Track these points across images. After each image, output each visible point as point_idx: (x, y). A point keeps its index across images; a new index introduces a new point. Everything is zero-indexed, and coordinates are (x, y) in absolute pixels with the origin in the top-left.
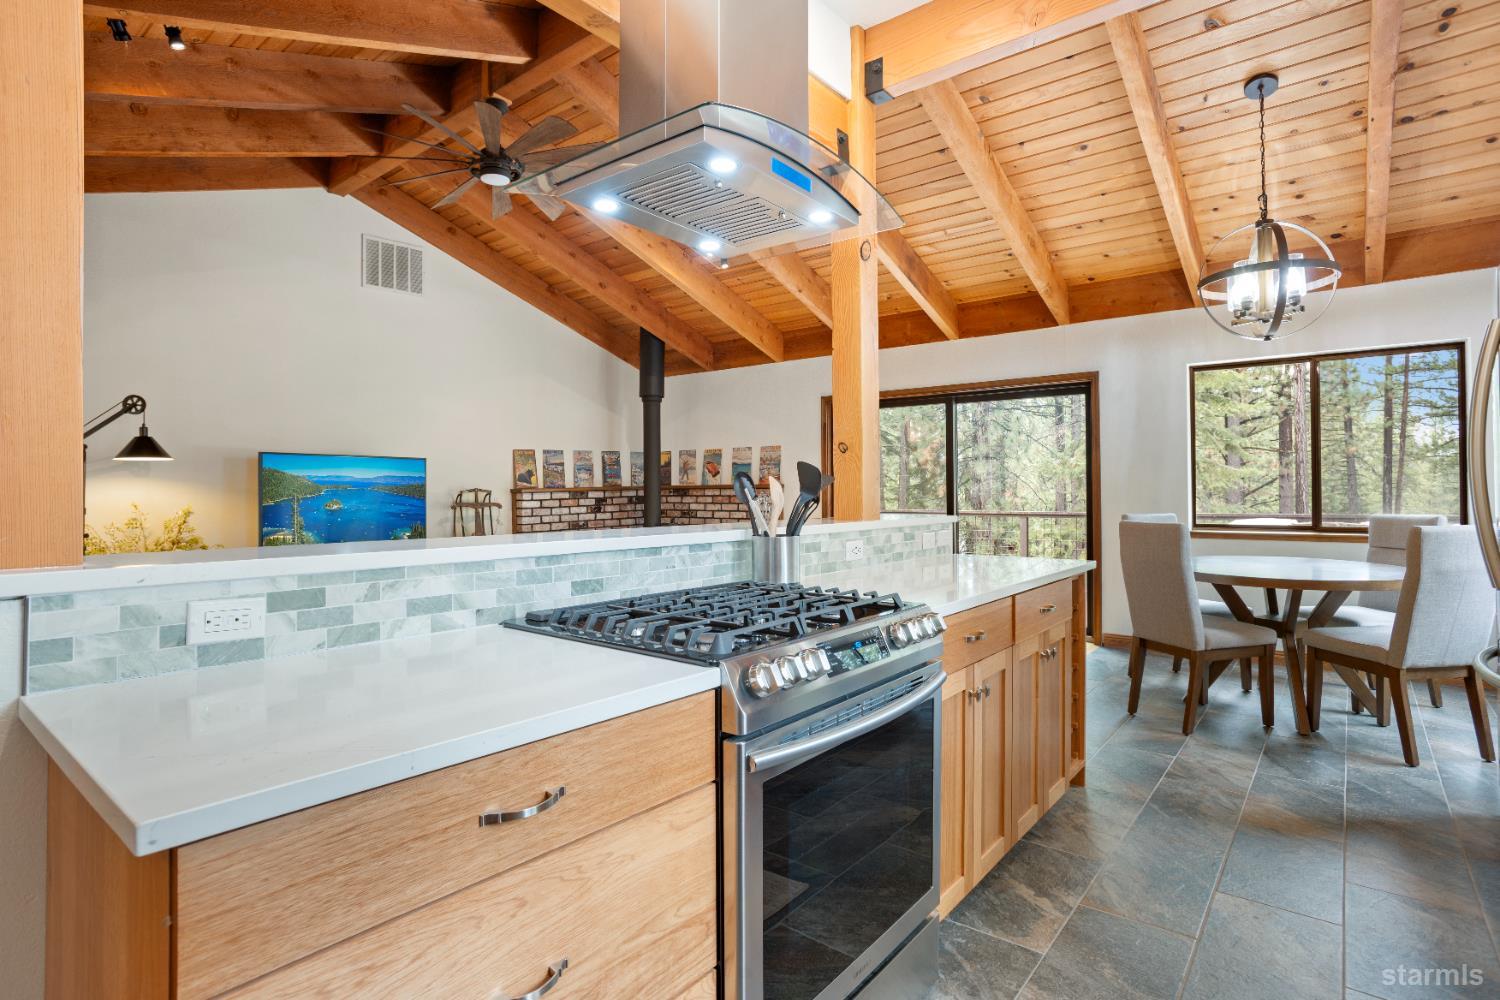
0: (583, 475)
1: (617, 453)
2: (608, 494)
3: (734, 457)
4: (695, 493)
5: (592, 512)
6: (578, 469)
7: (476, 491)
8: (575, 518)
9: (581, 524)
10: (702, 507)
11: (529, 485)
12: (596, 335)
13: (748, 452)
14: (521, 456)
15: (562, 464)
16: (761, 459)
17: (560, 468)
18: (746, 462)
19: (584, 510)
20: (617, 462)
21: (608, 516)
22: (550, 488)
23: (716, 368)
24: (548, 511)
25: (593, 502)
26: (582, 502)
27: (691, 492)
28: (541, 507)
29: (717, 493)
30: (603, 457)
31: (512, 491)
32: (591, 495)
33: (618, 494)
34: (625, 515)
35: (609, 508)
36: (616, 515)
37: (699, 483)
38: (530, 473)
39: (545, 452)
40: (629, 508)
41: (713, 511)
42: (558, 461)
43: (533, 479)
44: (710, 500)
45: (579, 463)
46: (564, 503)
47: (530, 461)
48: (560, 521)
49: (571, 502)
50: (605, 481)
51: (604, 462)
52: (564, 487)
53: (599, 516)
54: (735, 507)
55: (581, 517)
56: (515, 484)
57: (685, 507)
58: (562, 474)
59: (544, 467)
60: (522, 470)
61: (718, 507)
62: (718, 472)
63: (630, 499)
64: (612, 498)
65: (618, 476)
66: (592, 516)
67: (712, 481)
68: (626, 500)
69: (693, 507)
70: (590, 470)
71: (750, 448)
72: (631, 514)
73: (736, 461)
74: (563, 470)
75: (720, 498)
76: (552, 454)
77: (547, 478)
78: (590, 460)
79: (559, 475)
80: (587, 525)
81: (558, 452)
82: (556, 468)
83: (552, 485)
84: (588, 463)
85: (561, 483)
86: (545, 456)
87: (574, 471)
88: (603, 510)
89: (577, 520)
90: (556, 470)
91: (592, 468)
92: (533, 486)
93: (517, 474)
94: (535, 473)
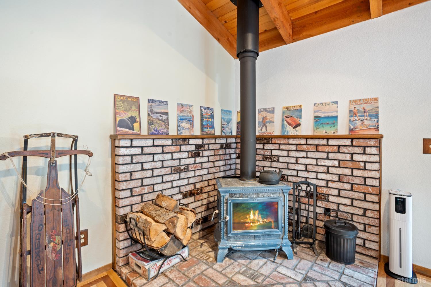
0: (185, 125)
1: (211, 109)
2: (206, 141)
3: (315, 112)
4: (278, 141)
5: (192, 157)
6: (181, 119)
7: (53, 135)
8: (176, 163)
9: (182, 167)
10: (285, 153)
11: (130, 131)
13: (335, 106)
14: (123, 102)
15: (167, 114)
16: (351, 111)
17: (164, 117)
18: (331, 115)
19: (185, 155)
20: (212, 116)
21: (205, 159)
22: (154, 135)
23: (294, 40)
24: (150, 158)
25: (193, 148)
26: (183, 148)
27: (273, 141)
28: (142, 154)
29: (303, 141)
30: (201, 111)
31: (111, 136)
32: (192, 141)
33: (213, 141)
34: (218, 158)
35: (206, 153)
36: (211, 159)
37: (277, 132)
38: (133, 120)
39: (149, 101)
40: (221, 152)
41: (297, 158)
42: (163, 111)
43: (136, 125)
44: (294, 148)
45: (181, 114)
46: (166, 149)
47: (134, 108)
48: (163, 167)
49: (173, 148)
50: (202, 130)
51: (202, 115)
52: (167, 134)
53: (198, 160)
54: (325, 155)
55: (183, 162)
56: (116, 130)
57: (268, 153)
58: (166, 122)
59: (149, 115)
60: (125, 116)
61: (303, 154)
62: (299, 125)
63: (222, 145)
64: (208, 144)
65: (213, 127)
66: (192, 160)
67: (291, 131)
68: (218, 146)
69: (275, 153)
70: (191, 121)
71: (336, 103)
72: (222, 157)
73: (317, 114)
74: (167, 119)
75: (305, 146)
76: (157, 104)
77: (151, 125)
78: (191, 112)
79: (163, 123)
80: (188, 169)
81: (163, 102)
82: (160, 116)
83: (155, 132)
84: (189, 115)
85: (165, 131)
86: (150, 104)
87: (178, 120)
88: (201, 155)
89: (178, 164)
90: (160, 118)
91: (192, 119)
92: (135, 132)
93: (118, 119)
94: (138, 120)
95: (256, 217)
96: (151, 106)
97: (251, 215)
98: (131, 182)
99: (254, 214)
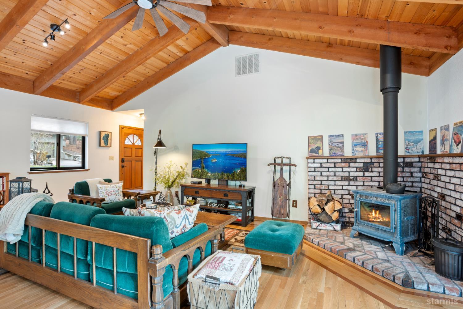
0: (359, 149)
2: (375, 160)
4: (442, 160)
5: (360, 171)
7: (281, 157)
8: (347, 174)
9: (351, 178)
11: (317, 155)
12: (367, 61)
14: (313, 139)
15: (343, 143)
17: (340, 145)
19: (354, 169)
21: (376, 174)
24: (326, 170)
25: (362, 165)
26: (352, 165)
28: (321, 167)
30: (377, 137)
31: (306, 158)
32: (358, 160)
35: (376, 170)
38: (318, 148)
39: (330, 136)
41: (450, 177)
42: (339, 141)
43: (320, 152)
45: (355, 142)
46: (338, 165)
47: (319, 142)
48: (335, 176)
49: (343, 165)
51: (377, 140)
52: (342, 156)
53: (367, 174)
55: (351, 174)
57: (436, 172)
58: (342, 148)
59: (329, 144)
60: (314, 147)
66: (361, 174)
67: (456, 150)
74: (343, 146)
76: (335, 137)
77: (331, 151)
78: (365, 139)
79: (340, 149)
80: (356, 179)
81: (340, 135)
82: (338, 144)
83: (333, 155)
84: (363, 141)
85: (341, 153)
86: (330, 138)
87: (352, 146)
88: (370, 170)
89: (348, 175)
90: (338, 146)
91: (366, 144)
92: (319, 155)
93: (310, 149)
94: (321, 148)
95: (377, 215)
96: (331, 139)
97: (373, 213)
98: (315, 181)
99: (376, 213)
